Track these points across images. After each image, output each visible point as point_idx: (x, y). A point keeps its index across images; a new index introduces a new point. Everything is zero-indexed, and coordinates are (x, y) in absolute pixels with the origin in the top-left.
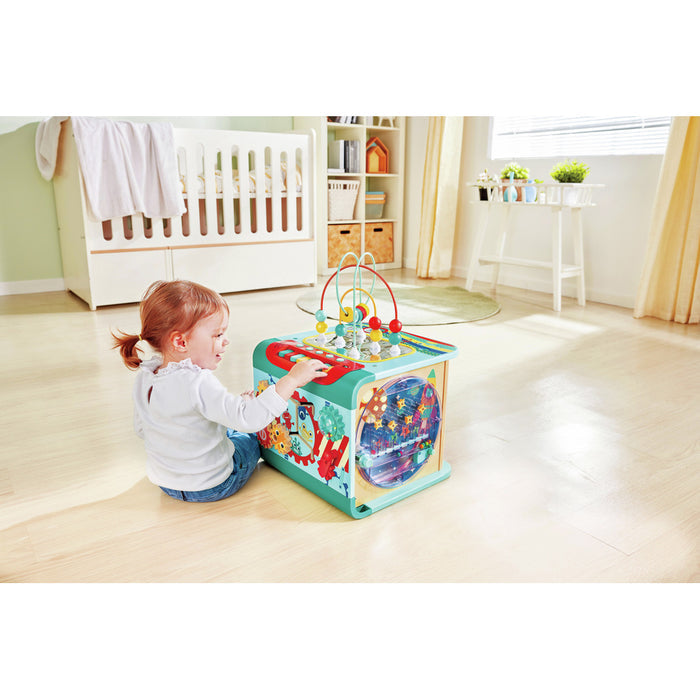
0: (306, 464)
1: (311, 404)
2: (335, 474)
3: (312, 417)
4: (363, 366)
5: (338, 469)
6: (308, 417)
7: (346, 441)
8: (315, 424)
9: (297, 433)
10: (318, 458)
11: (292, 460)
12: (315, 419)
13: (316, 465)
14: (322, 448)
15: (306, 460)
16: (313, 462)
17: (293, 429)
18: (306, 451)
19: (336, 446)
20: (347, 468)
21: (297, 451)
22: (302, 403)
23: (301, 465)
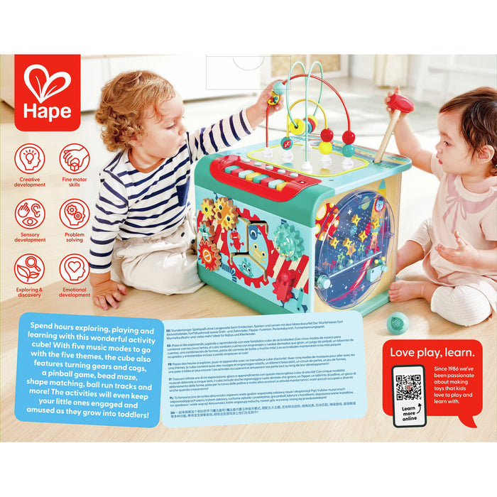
0: (257, 286)
1: (264, 222)
2: (292, 296)
3: (265, 236)
4: (320, 181)
5: (296, 290)
6: (261, 237)
7: (305, 260)
8: (270, 244)
9: (247, 253)
10: (272, 280)
11: (241, 282)
12: (269, 238)
13: (270, 287)
14: (277, 269)
15: (257, 282)
16: (266, 283)
17: (243, 249)
18: (257, 272)
19: (294, 266)
20: (306, 289)
21: (247, 273)
22: (252, 222)
23: (252, 288)
